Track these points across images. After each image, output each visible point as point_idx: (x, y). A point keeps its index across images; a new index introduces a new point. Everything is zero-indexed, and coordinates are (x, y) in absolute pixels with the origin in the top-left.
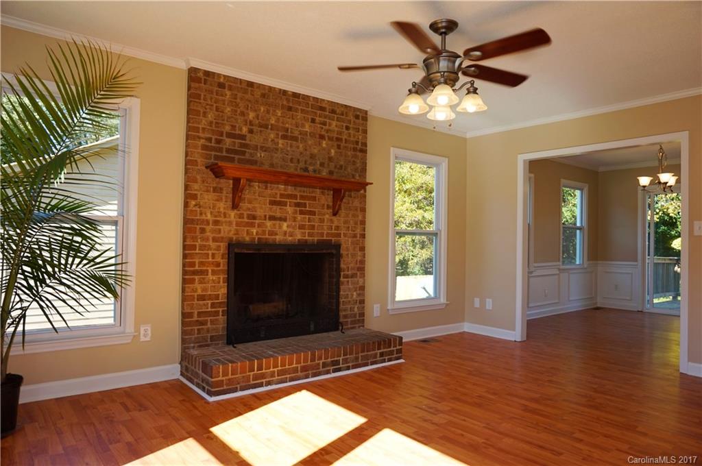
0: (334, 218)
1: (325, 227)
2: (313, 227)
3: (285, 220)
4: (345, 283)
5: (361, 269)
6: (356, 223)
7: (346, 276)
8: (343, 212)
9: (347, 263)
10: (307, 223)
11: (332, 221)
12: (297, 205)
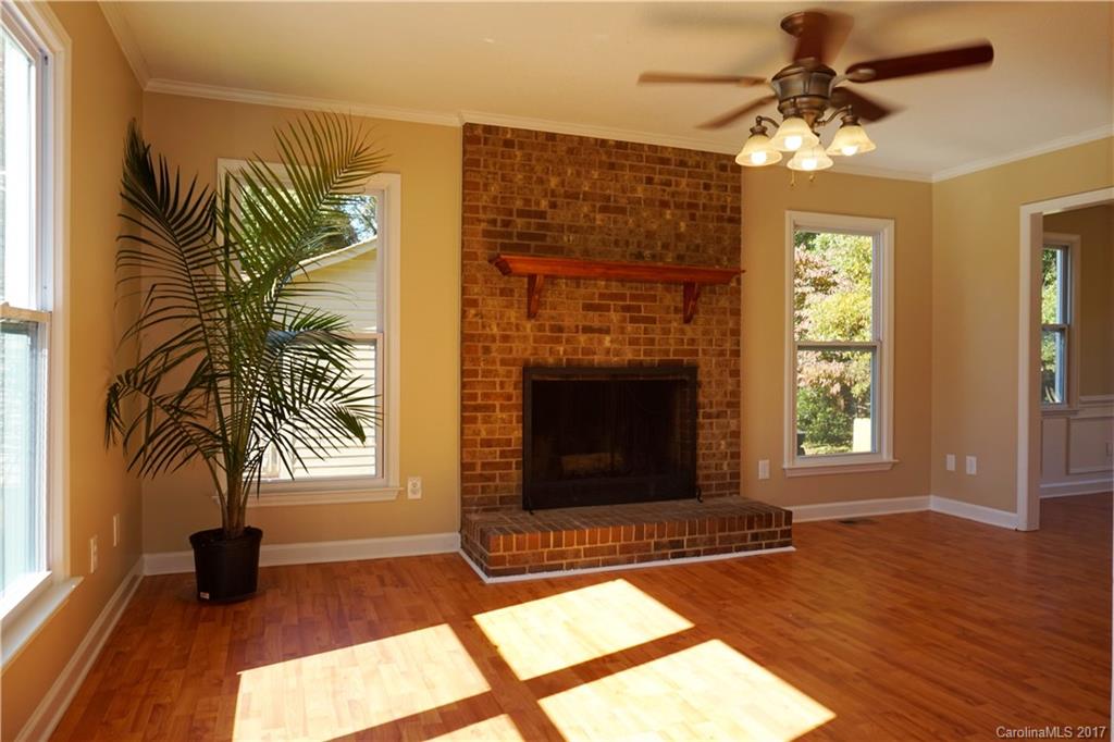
0: (687, 328)
1: (672, 341)
2: (652, 342)
3: (607, 332)
4: (707, 426)
5: (734, 404)
6: (724, 334)
7: (709, 416)
8: (701, 318)
9: (710, 394)
10: (643, 336)
11: (682, 332)
12: (627, 309)
